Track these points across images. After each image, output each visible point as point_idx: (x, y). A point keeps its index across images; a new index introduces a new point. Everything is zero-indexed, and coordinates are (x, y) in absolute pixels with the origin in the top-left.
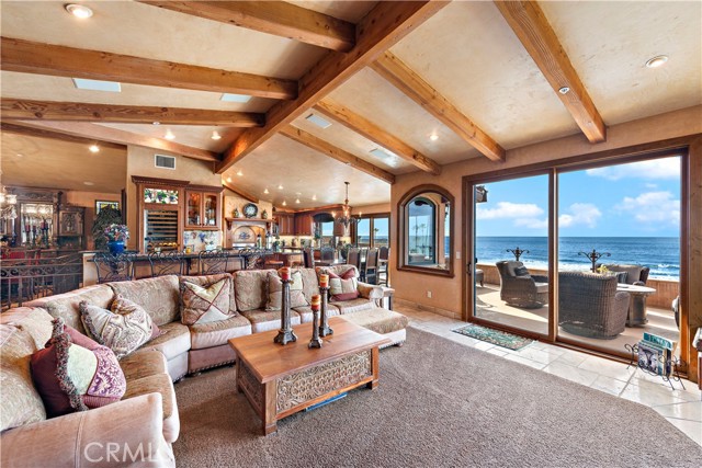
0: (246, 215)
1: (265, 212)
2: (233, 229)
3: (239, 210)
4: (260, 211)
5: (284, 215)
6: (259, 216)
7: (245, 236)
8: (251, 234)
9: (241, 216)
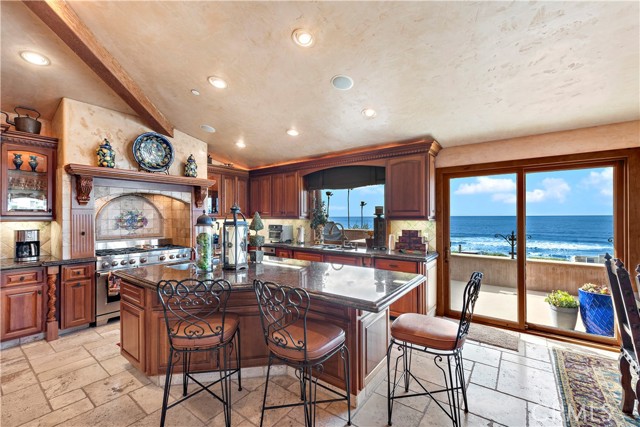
0: (139, 164)
1: (190, 160)
2: (96, 202)
3: (118, 147)
4: (178, 157)
5: (228, 174)
6: (174, 170)
7: (134, 221)
8: (150, 215)
9: (123, 164)
